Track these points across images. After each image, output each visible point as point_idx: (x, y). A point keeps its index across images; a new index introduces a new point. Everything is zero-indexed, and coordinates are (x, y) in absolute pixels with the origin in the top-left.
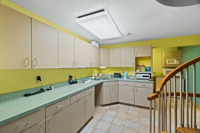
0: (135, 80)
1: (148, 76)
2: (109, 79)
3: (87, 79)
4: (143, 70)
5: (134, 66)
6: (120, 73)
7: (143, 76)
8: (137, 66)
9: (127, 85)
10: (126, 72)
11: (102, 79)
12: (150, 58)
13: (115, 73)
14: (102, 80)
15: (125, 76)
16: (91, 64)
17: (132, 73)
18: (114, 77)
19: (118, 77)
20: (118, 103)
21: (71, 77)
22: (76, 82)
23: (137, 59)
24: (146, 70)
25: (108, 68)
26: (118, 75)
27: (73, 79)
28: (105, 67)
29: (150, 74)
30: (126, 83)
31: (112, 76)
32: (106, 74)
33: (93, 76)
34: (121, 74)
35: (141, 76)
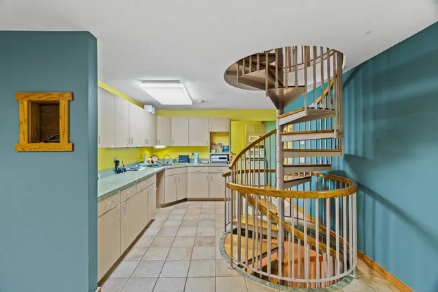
0: (209, 165)
1: (225, 158)
2: (171, 165)
3: (137, 166)
4: (220, 151)
5: (209, 145)
6: (188, 156)
7: (220, 158)
8: (212, 144)
9: (199, 172)
10: (196, 154)
11: (162, 165)
12: (228, 134)
13: (180, 156)
14: (163, 167)
15: (196, 160)
16: (147, 141)
17: (206, 156)
18: (179, 162)
19: (185, 161)
20: (185, 200)
21: (117, 162)
22: (125, 171)
23: (212, 134)
24: (223, 151)
25: (168, 148)
26: (186, 159)
27: (120, 165)
28: (163, 147)
29: (228, 155)
30: (198, 169)
31: (174, 161)
32: (167, 157)
33: (146, 162)
34: (190, 157)
35: (216, 158)
